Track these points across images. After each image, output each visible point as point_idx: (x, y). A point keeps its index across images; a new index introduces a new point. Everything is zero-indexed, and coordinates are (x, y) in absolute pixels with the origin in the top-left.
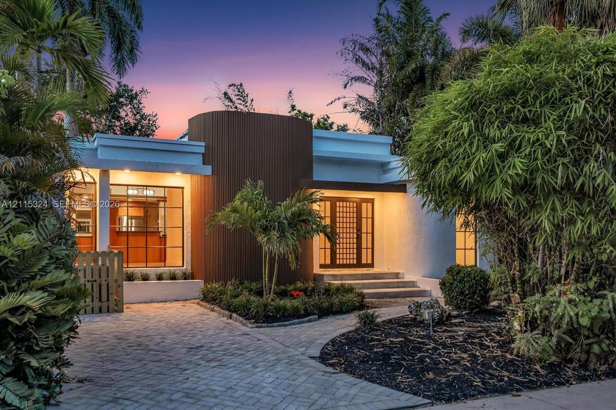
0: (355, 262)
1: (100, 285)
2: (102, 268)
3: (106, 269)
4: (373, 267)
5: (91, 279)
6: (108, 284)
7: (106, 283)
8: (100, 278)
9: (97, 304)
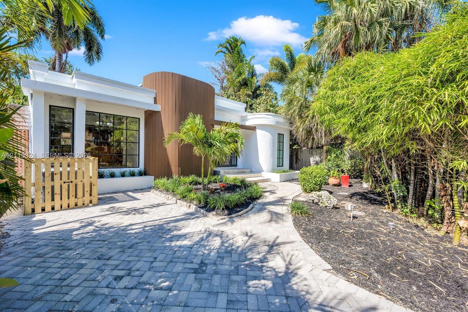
0: (228, 163)
1: (76, 185)
2: (78, 172)
3: (82, 172)
4: (237, 166)
5: (67, 180)
6: (84, 184)
7: (82, 183)
8: (76, 179)
9: (72, 201)
